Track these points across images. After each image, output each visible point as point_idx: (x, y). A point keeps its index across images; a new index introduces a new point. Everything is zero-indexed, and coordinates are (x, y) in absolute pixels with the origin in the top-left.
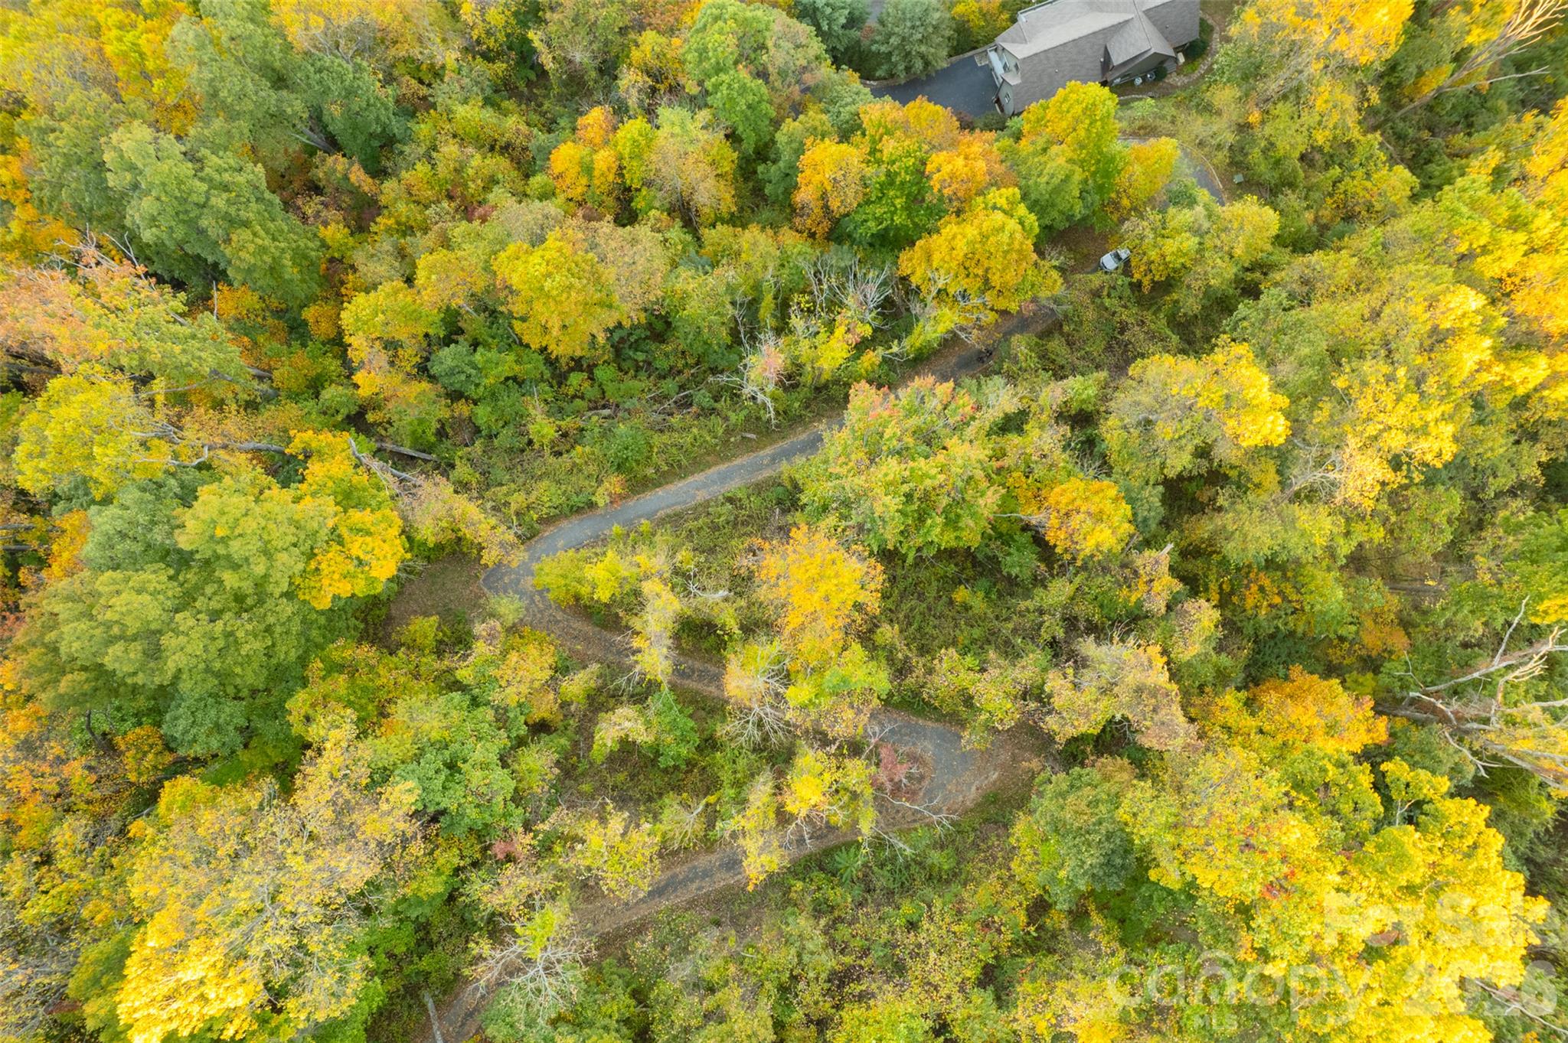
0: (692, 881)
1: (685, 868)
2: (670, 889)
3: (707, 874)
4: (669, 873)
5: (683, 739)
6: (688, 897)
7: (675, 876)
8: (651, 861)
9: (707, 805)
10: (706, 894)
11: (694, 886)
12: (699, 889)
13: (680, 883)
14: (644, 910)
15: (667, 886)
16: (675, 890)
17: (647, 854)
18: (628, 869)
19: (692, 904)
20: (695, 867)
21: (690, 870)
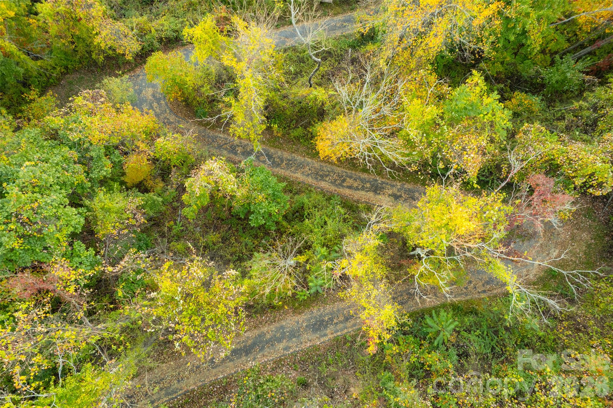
0: (279, 340)
1: (273, 327)
2: (257, 348)
3: (294, 334)
4: (257, 332)
5: (274, 198)
6: (275, 356)
7: (261, 336)
8: (236, 313)
9: (298, 263)
10: (294, 355)
11: (281, 346)
12: (286, 348)
13: (267, 342)
14: (230, 369)
15: (254, 344)
16: (262, 349)
17: (232, 305)
18: (208, 323)
19: (278, 364)
20: (282, 327)
21: (278, 329)
